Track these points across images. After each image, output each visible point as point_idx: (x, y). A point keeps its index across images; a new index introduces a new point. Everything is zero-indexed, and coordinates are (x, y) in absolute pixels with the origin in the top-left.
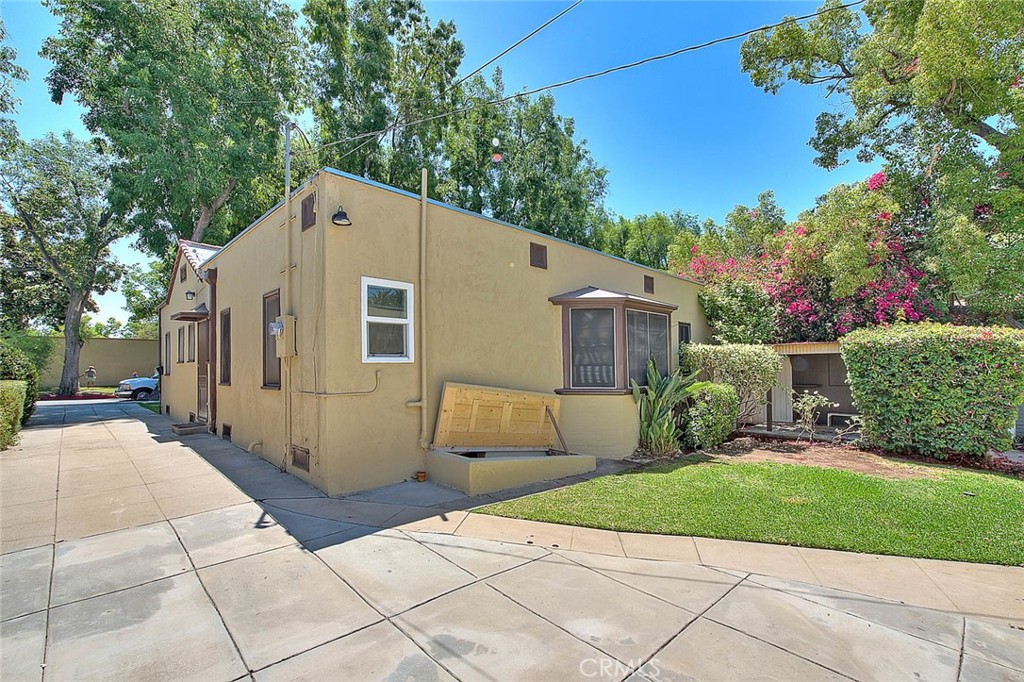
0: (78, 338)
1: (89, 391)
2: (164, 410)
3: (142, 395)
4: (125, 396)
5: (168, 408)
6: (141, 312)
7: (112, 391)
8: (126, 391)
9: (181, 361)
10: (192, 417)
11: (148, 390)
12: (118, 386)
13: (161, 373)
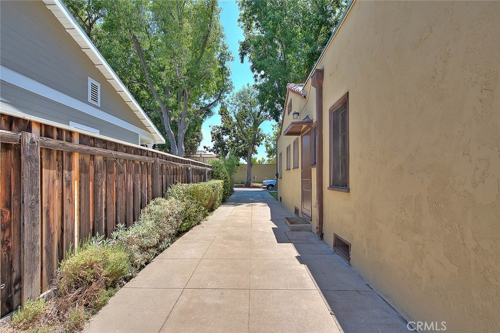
0: (251, 163)
1: (255, 184)
2: (279, 199)
3: (270, 188)
4: (264, 188)
5: (281, 198)
6: (270, 153)
7: (260, 185)
8: (265, 185)
9: (288, 169)
10: (297, 211)
11: (272, 186)
12: (262, 183)
13: (277, 177)
